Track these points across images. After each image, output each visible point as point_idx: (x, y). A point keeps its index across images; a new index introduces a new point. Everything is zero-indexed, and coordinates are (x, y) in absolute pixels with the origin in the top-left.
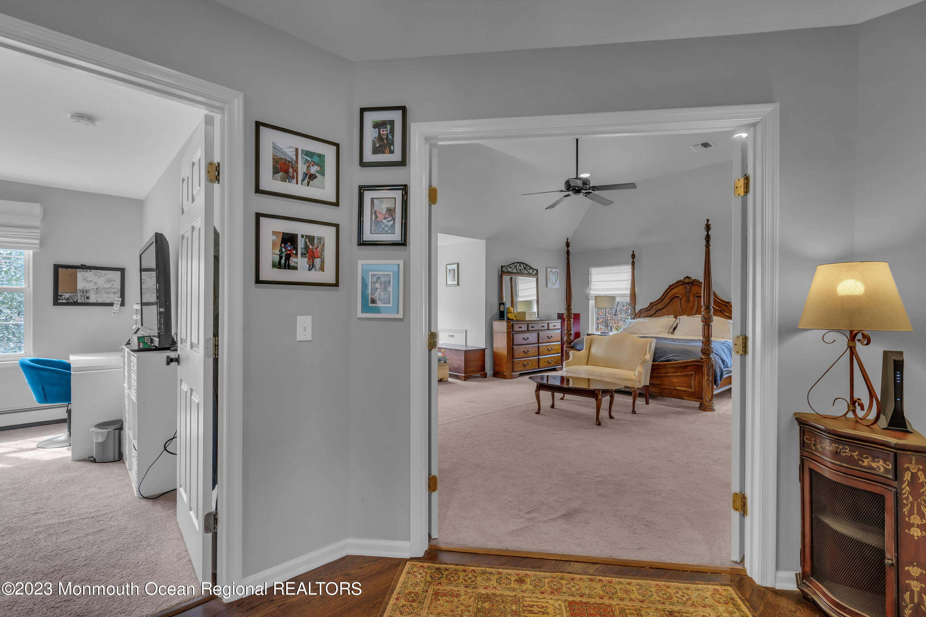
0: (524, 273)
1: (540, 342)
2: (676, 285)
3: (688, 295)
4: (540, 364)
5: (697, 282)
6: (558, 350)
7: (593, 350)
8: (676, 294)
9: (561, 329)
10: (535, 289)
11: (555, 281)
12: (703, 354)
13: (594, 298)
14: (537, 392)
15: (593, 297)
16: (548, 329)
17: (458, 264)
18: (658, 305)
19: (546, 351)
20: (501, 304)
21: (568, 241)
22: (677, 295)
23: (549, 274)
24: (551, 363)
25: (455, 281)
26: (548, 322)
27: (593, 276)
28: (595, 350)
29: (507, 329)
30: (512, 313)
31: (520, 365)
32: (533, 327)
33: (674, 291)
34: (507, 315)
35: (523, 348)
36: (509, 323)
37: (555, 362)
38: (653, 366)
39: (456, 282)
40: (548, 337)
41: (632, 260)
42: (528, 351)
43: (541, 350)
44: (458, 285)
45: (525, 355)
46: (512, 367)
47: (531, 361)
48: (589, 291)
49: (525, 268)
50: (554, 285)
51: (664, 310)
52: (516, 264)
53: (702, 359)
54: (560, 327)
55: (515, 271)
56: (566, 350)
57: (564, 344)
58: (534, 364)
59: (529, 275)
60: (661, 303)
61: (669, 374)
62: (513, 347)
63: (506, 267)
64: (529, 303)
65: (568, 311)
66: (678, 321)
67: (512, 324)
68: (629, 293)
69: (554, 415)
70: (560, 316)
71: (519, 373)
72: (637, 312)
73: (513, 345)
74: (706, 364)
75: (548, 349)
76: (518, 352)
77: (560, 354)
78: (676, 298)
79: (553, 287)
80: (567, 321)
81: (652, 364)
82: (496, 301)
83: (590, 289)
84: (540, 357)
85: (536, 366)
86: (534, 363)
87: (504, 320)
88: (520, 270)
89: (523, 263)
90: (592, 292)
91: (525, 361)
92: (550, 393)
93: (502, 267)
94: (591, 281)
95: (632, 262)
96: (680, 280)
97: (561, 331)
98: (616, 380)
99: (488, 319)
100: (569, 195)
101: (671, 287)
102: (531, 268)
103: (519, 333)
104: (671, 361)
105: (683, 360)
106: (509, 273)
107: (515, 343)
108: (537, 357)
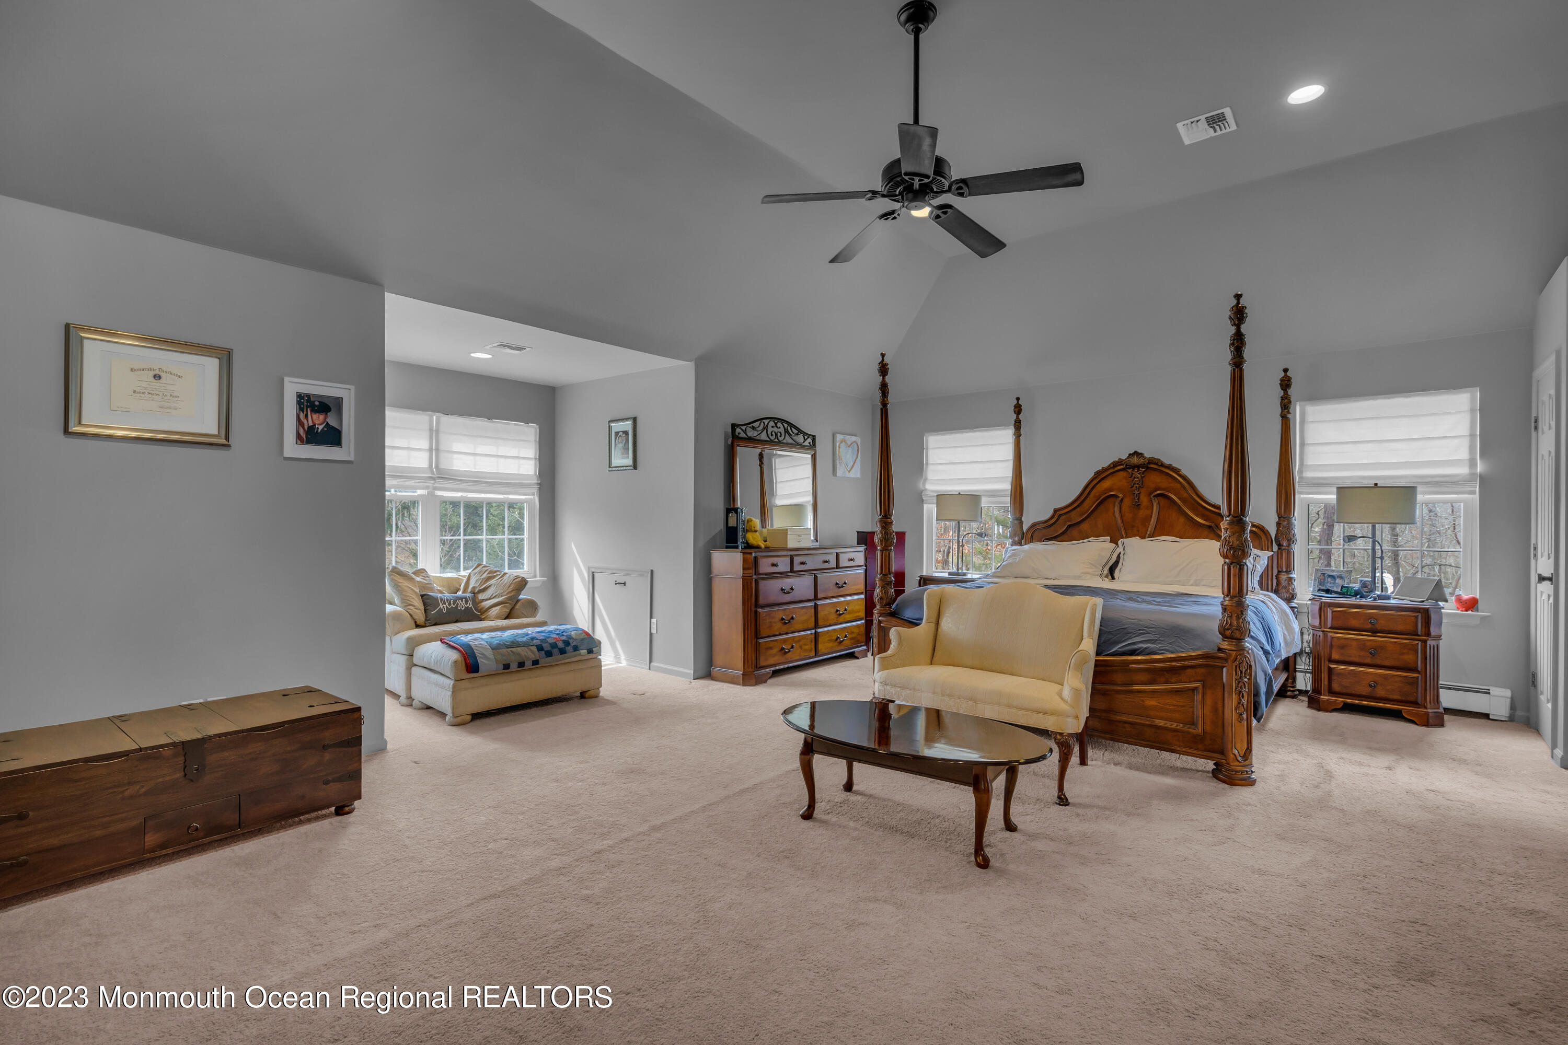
0: (785, 441)
1: (820, 595)
2: (1111, 471)
3: (1137, 492)
4: (820, 646)
5: (1157, 464)
6: (859, 612)
7: (947, 624)
8: (1110, 489)
9: (866, 566)
10: (810, 481)
11: (852, 464)
12: (1225, 637)
13: (936, 498)
14: (807, 757)
15: (931, 496)
16: (838, 567)
17: (635, 420)
18: (1073, 514)
19: (833, 617)
20: (731, 510)
21: (883, 360)
22: (1112, 493)
23: (839, 447)
24: (844, 642)
25: (628, 457)
26: (838, 551)
27: (931, 452)
28: (950, 625)
29: (744, 569)
30: (756, 531)
31: (775, 651)
32: (802, 563)
33: (1106, 484)
34: (744, 537)
35: (779, 612)
36: (749, 556)
37: (851, 639)
38: (1098, 664)
39: (629, 461)
40: (837, 584)
41: (1015, 416)
42: (792, 618)
43: (821, 614)
44: (635, 466)
45: (785, 628)
46: (753, 658)
47: (799, 641)
48: (924, 484)
49: (786, 431)
50: (849, 472)
51: (1085, 526)
52: (766, 421)
53: (1220, 650)
54: (862, 562)
55: (764, 436)
56: (880, 622)
57: (875, 606)
58: (807, 647)
59: (797, 446)
60: (1078, 509)
61: (1136, 688)
62: (756, 612)
63: (744, 428)
64: (798, 509)
65: (883, 527)
66: (1120, 549)
67: (755, 558)
68: (1009, 487)
69: (852, 824)
70: (865, 538)
71: (770, 670)
72: (1025, 528)
73: (757, 605)
74: (1234, 664)
75: (837, 611)
76: (768, 621)
77: (863, 622)
78: (1111, 500)
79: (848, 475)
80: (882, 552)
81: (1096, 660)
82: (719, 505)
83: (926, 479)
84: (818, 630)
85: (811, 651)
86: (805, 645)
87: (737, 547)
88: (776, 435)
89: (783, 421)
90: (929, 487)
91: (785, 641)
92: (843, 763)
93: (734, 426)
94: (927, 464)
95: (1016, 422)
96: (1120, 459)
97: (866, 570)
98: (1014, 710)
99: (702, 543)
100: (893, 212)
101: (1101, 476)
102: (800, 432)
103: (772, 578)
104: (1138, 655)
105: (1172, 653)
106: (751, 441)
107: (762, 601)
108: (813, 631)
